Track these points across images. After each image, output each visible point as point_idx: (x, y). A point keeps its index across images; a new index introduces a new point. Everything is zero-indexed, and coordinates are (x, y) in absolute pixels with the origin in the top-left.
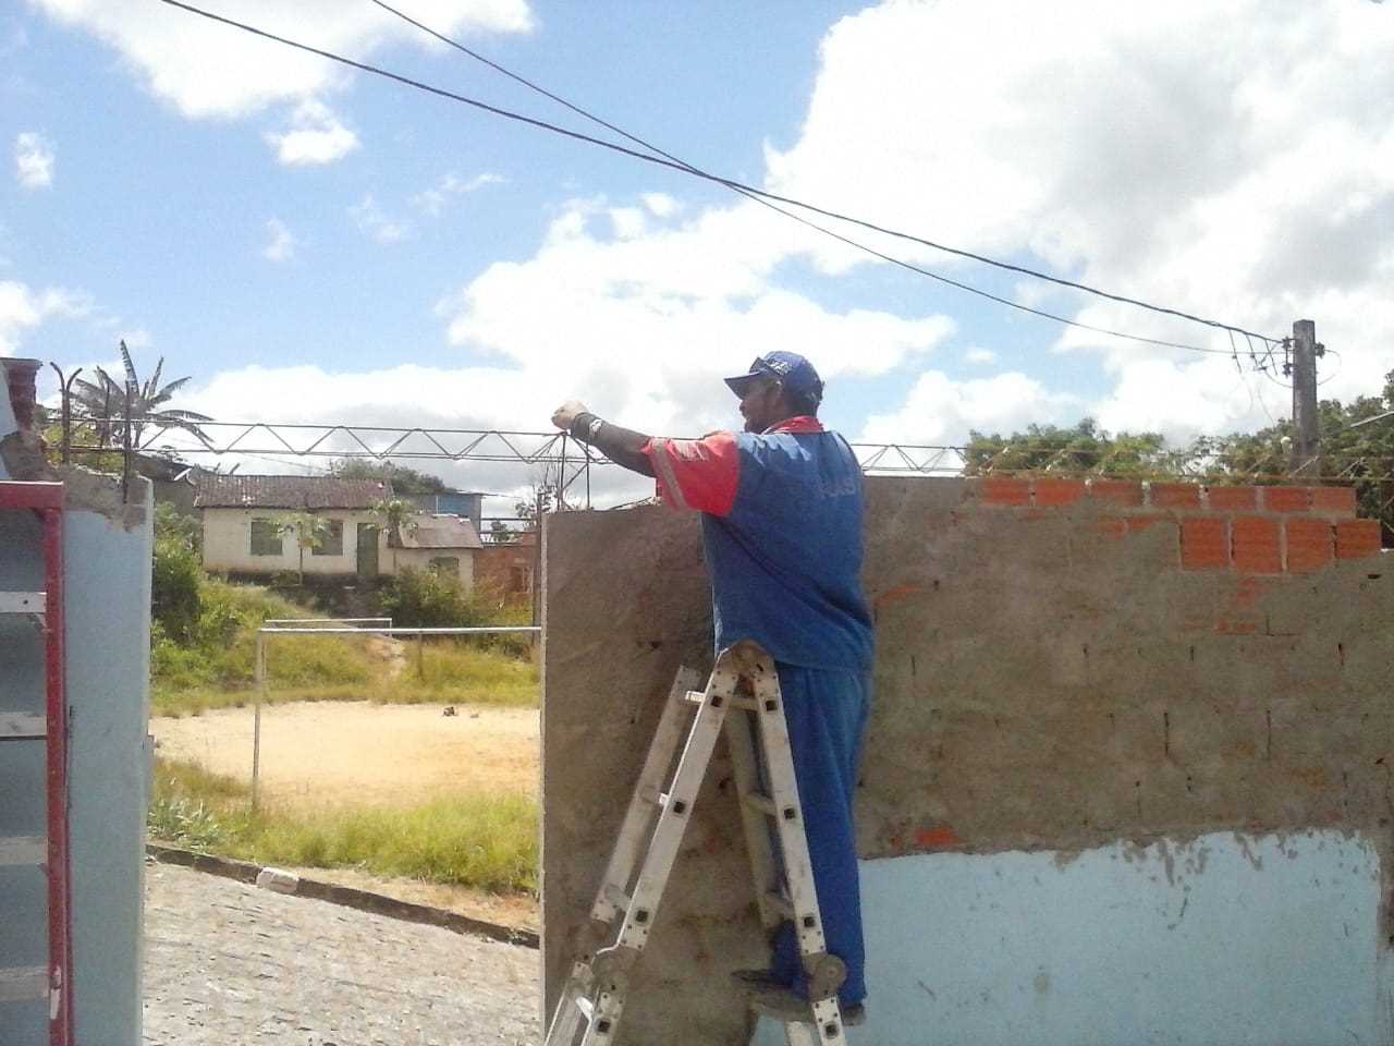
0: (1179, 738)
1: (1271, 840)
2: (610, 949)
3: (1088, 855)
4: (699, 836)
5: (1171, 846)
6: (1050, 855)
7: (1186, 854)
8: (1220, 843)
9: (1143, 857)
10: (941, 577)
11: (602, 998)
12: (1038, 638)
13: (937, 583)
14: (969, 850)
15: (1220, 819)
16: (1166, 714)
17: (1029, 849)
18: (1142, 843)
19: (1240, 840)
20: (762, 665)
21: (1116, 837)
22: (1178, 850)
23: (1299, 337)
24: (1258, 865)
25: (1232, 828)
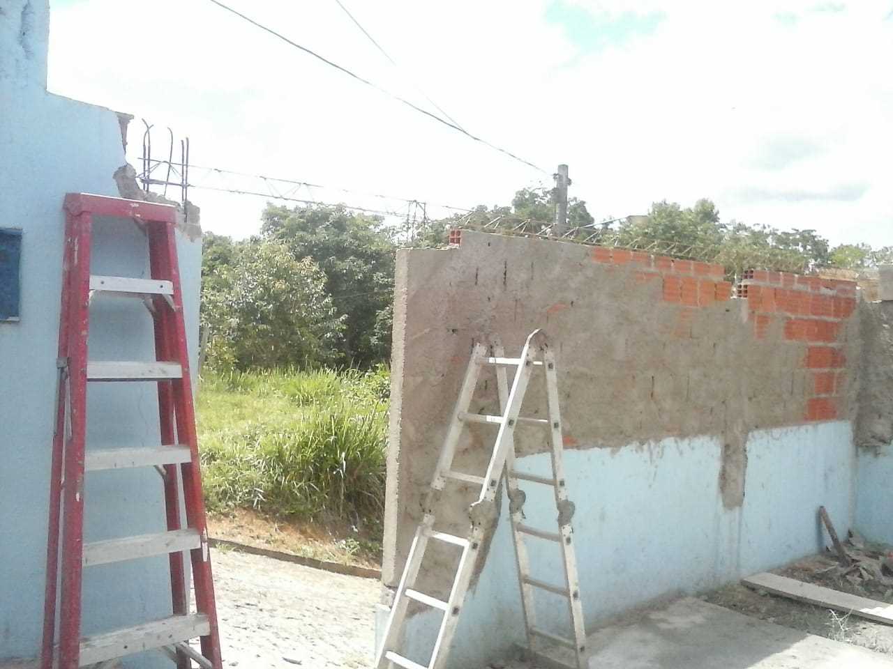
0: (658, 389)
1: (686, 441)
2: (477, 502)
3: (623, 448)
4: (469, 441)
5: (653, 444)
6: (609, 450)
7: (657, 449)
8: (669, 442)
9: (642, 450)
10: (574, 299)
11: (475, 531)
12: (609, 335)
13: (572, 303)
14: (578, 448)
15: (669, 431)
16: (653, 377)
17: (601, 446)
18: (642, 444)
19: (676, 442)
20: (548, 344)
21: (632, 440)
22: (655, 447)
23: (560, 174)
24: (681, 453)
25: (673, 436)
